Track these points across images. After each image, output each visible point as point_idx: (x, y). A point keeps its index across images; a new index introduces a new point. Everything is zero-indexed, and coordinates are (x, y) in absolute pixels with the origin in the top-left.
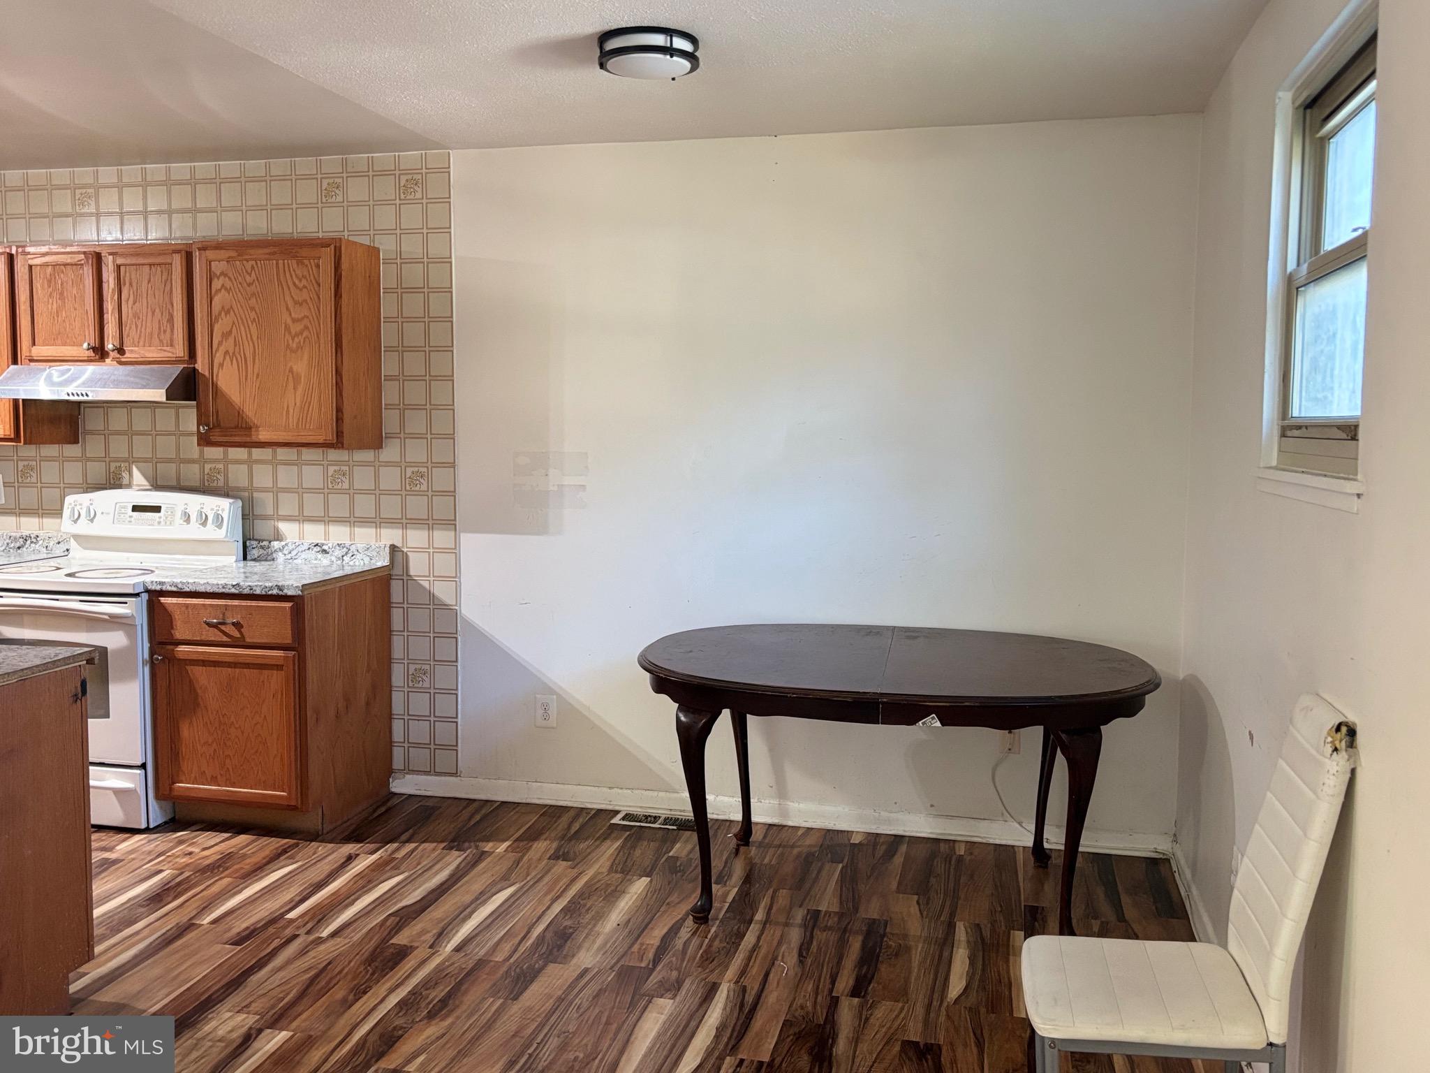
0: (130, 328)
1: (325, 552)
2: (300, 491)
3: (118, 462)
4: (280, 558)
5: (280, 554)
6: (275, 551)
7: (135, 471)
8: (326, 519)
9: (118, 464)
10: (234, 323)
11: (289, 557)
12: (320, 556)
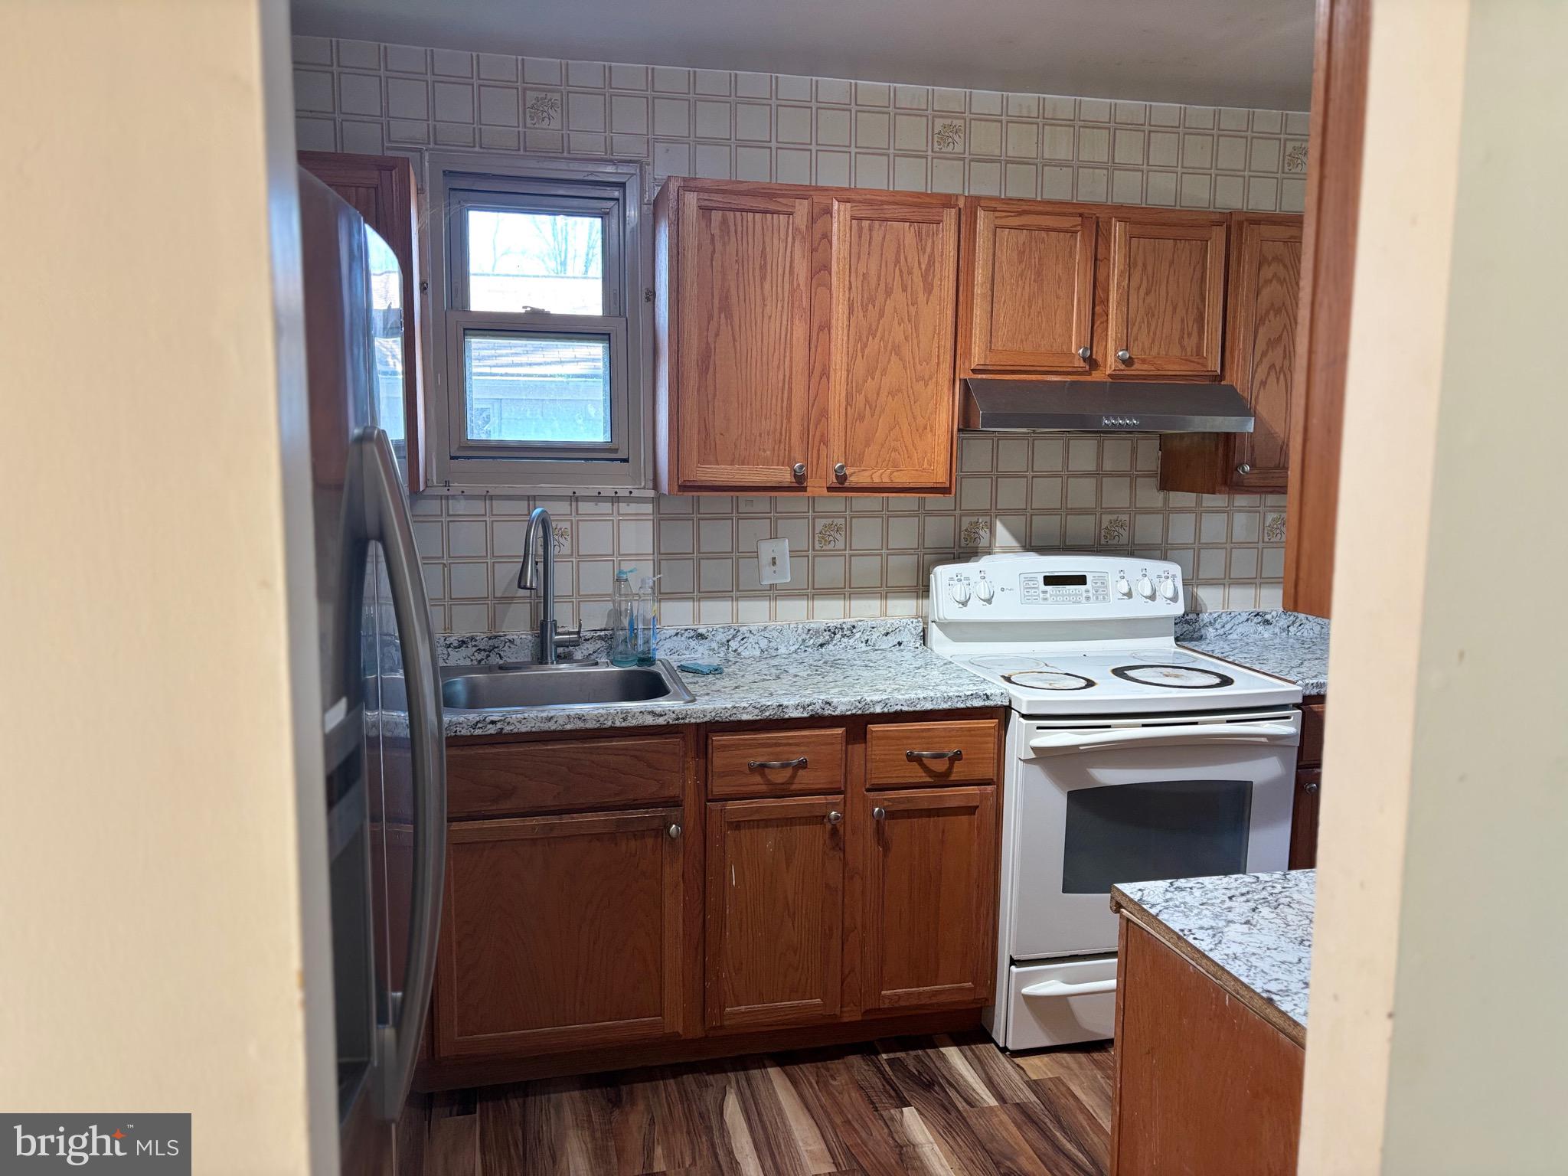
0: (1140, 327)
1: (1267, 622)
2: (1229, 545)
3: (973, 515)
4: (1210, 632)
5: (1211, 629)
6: (1205, 625)
7: (1000, 529)
8: (1258, 581)
9: (974, 519)
10: (1285, 326)
11: (1221, 632)
12: (1260, 628)
